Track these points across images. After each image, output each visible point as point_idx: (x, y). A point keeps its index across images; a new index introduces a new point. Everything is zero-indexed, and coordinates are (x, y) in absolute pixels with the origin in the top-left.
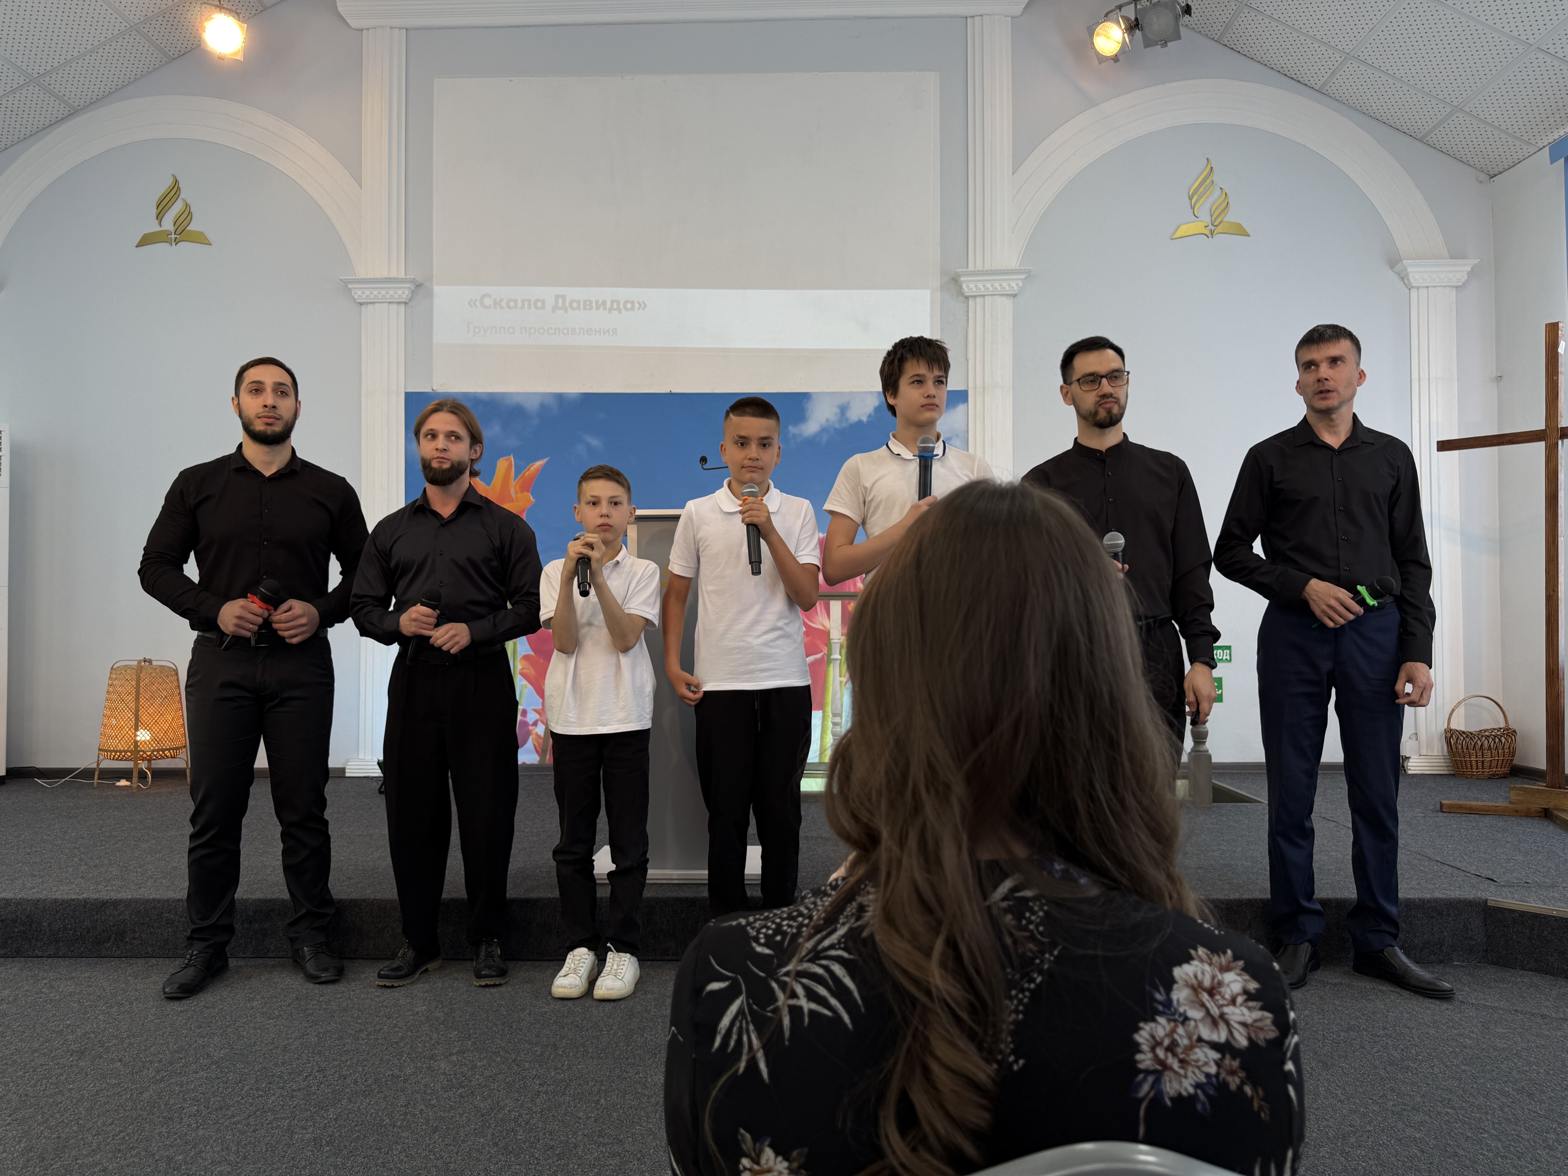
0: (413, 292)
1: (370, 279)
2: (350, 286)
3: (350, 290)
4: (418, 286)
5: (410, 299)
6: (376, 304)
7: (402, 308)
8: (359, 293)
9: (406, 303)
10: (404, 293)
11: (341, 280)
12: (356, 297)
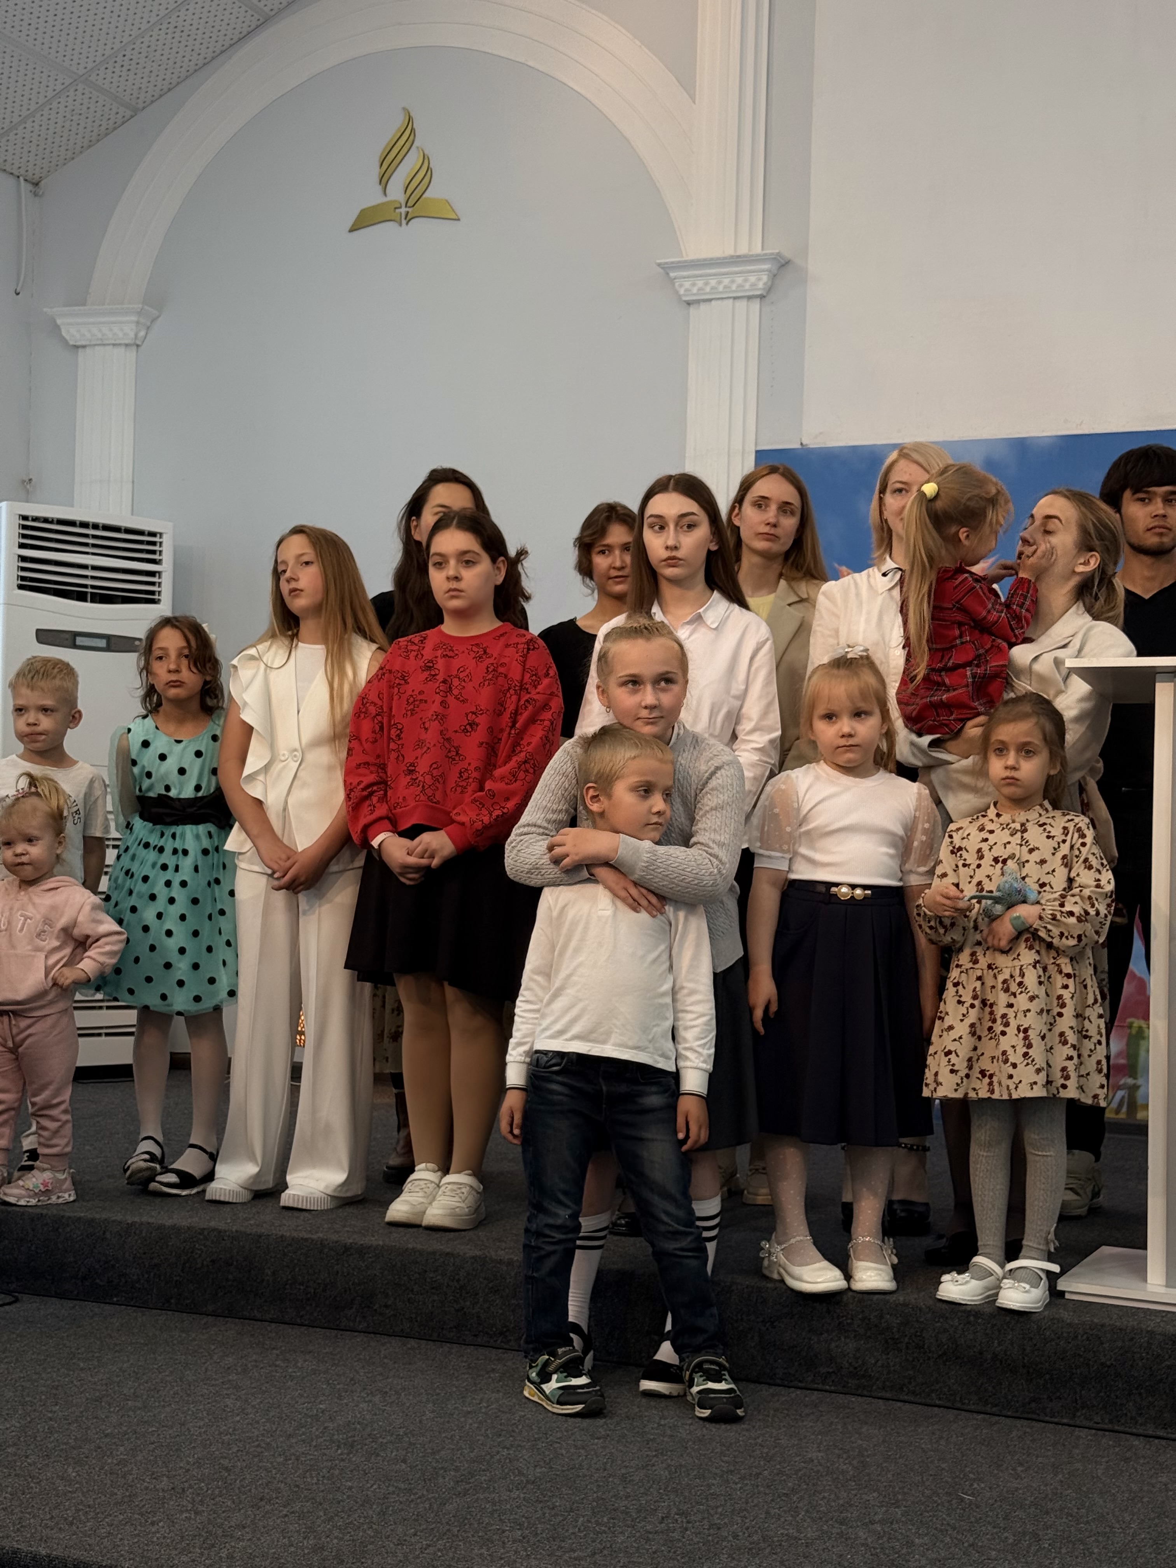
0: (775, 276)
1: (705, 260)
2: (672, 275)
3: (672, 281)
4: (783, 266)
5: (770, 289)
6: (713, 302)
7: (756, 305)
8: (687, 284)
9: (762, 297)
10: (758, 280)
11: (659, 265)
12: (682, 291)
